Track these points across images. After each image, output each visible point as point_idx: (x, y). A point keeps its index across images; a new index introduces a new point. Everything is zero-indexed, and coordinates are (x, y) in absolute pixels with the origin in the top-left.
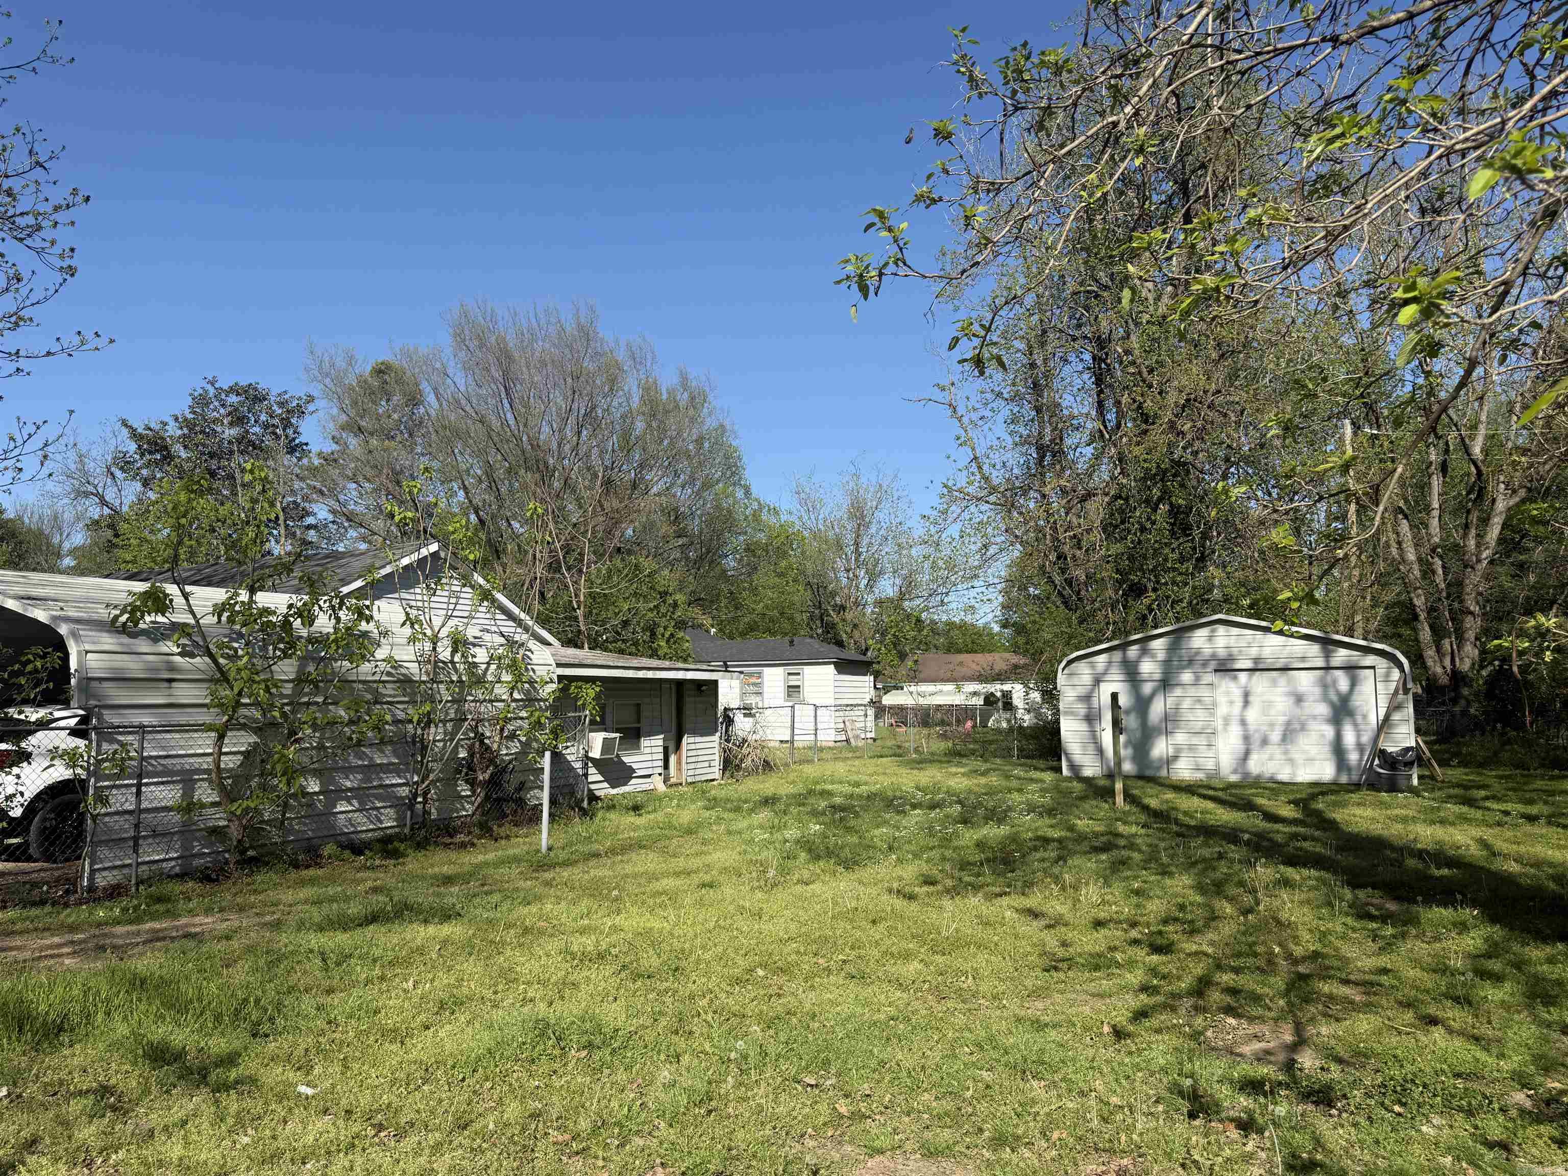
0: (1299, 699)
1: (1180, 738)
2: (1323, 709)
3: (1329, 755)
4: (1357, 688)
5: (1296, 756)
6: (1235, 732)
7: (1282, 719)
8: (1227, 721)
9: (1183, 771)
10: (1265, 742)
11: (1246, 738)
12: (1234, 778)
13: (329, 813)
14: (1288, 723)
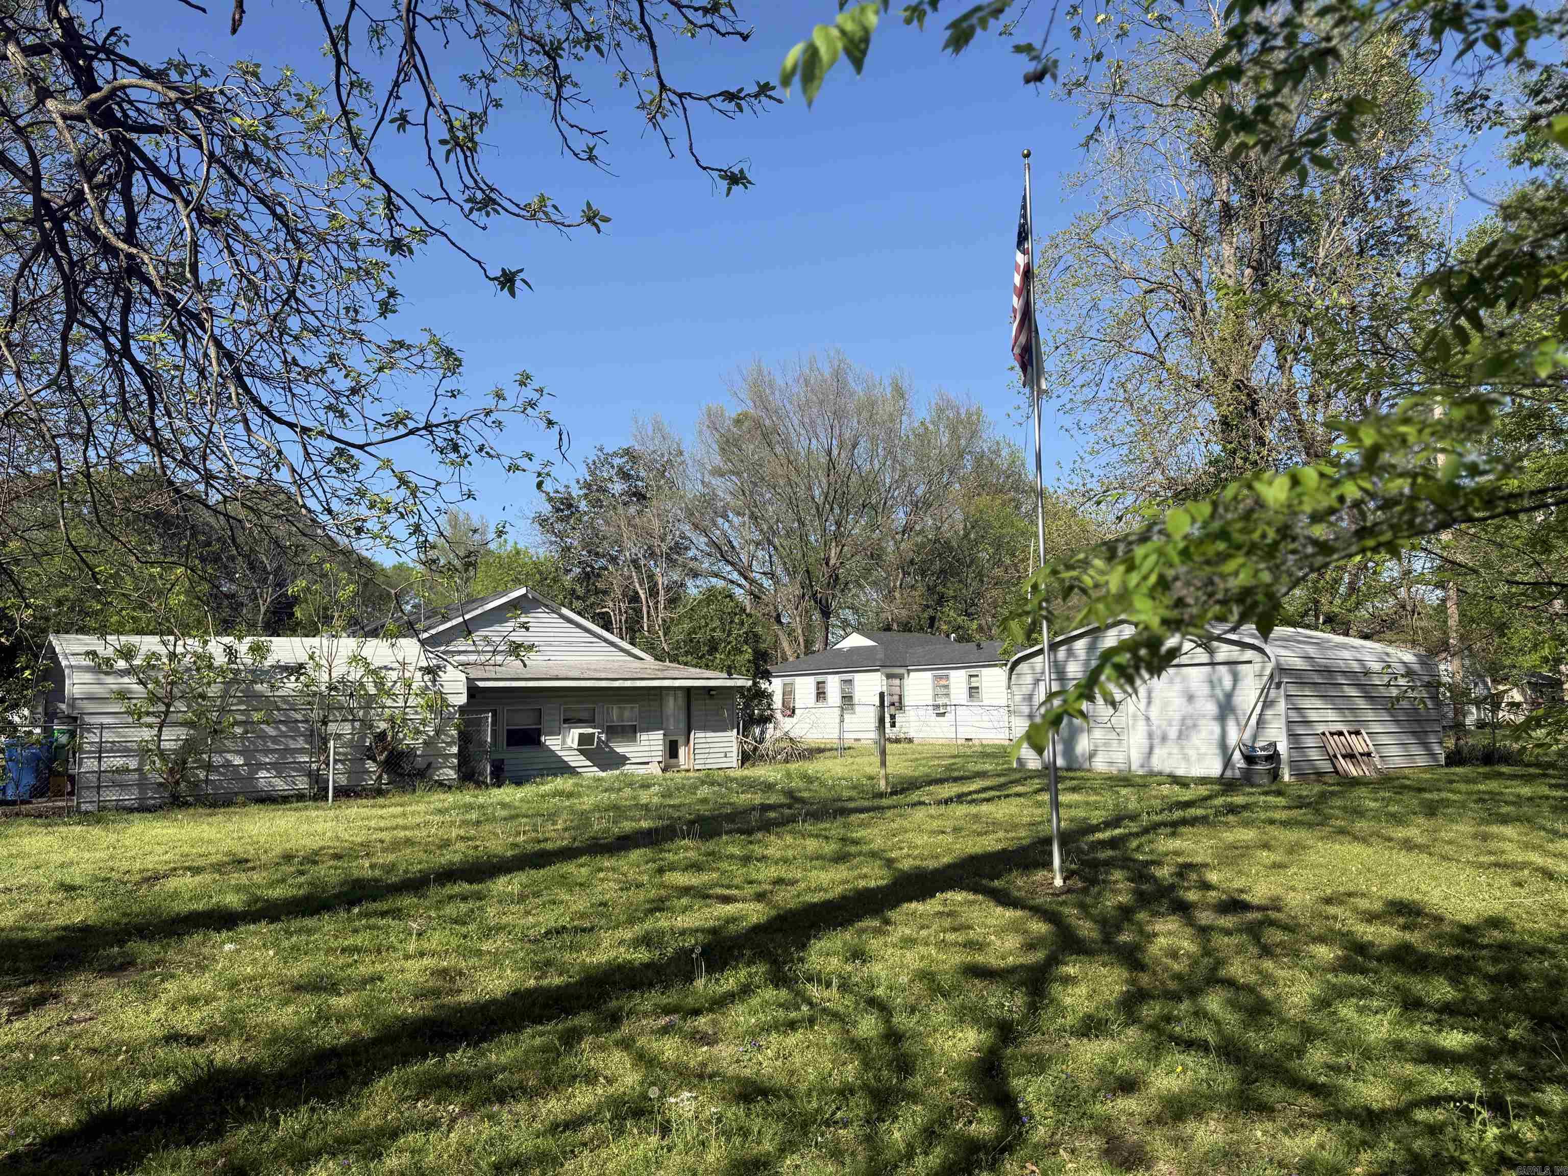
0: (1191, 698)
1: (1098, 734)
2: (1211, 708)
3: (1217, 751)
4: (1240, 685)
5: (1192, 753)
6: (1141, 727)
7: (1177, 716)
8: (1135, 717)
9: (1100, 765)
10: (1164, 738)
11: (1150, 736)
12: (1140, 772)
13: (251, 778)
14: (1183, 719)
